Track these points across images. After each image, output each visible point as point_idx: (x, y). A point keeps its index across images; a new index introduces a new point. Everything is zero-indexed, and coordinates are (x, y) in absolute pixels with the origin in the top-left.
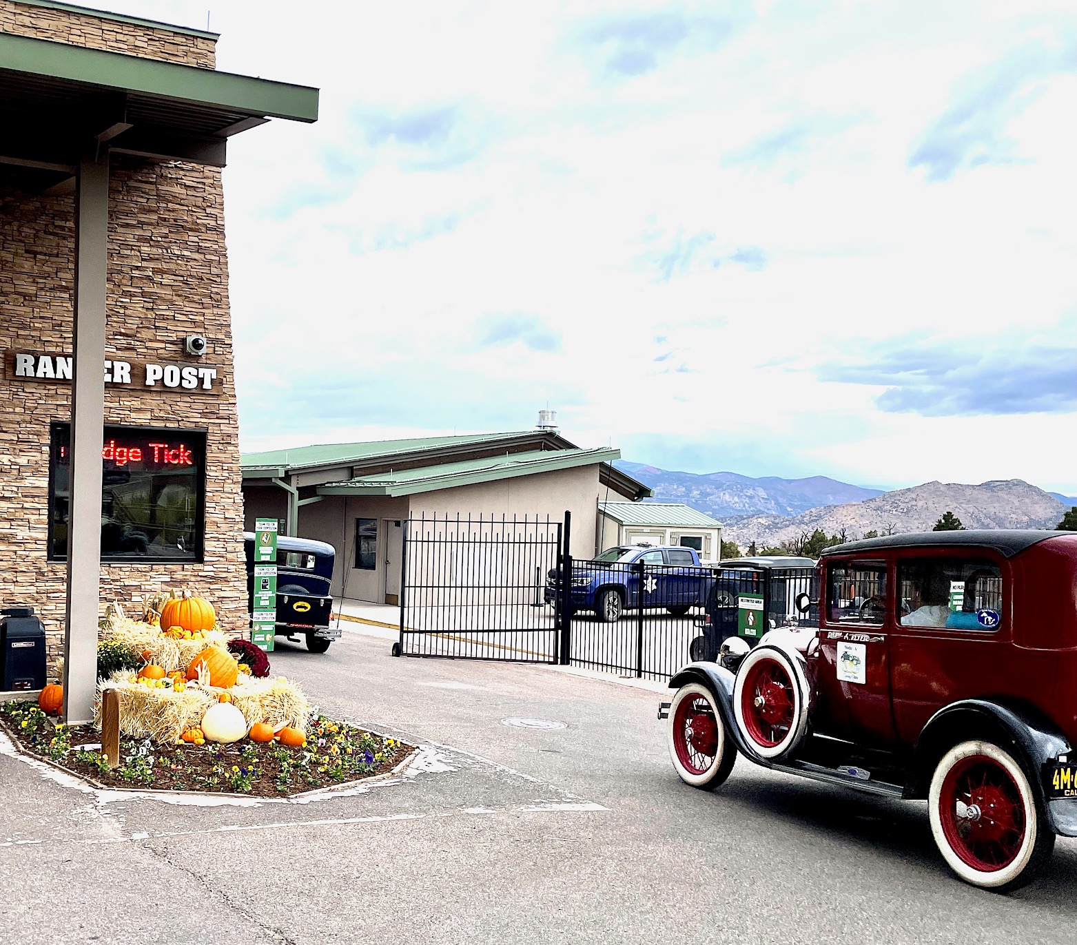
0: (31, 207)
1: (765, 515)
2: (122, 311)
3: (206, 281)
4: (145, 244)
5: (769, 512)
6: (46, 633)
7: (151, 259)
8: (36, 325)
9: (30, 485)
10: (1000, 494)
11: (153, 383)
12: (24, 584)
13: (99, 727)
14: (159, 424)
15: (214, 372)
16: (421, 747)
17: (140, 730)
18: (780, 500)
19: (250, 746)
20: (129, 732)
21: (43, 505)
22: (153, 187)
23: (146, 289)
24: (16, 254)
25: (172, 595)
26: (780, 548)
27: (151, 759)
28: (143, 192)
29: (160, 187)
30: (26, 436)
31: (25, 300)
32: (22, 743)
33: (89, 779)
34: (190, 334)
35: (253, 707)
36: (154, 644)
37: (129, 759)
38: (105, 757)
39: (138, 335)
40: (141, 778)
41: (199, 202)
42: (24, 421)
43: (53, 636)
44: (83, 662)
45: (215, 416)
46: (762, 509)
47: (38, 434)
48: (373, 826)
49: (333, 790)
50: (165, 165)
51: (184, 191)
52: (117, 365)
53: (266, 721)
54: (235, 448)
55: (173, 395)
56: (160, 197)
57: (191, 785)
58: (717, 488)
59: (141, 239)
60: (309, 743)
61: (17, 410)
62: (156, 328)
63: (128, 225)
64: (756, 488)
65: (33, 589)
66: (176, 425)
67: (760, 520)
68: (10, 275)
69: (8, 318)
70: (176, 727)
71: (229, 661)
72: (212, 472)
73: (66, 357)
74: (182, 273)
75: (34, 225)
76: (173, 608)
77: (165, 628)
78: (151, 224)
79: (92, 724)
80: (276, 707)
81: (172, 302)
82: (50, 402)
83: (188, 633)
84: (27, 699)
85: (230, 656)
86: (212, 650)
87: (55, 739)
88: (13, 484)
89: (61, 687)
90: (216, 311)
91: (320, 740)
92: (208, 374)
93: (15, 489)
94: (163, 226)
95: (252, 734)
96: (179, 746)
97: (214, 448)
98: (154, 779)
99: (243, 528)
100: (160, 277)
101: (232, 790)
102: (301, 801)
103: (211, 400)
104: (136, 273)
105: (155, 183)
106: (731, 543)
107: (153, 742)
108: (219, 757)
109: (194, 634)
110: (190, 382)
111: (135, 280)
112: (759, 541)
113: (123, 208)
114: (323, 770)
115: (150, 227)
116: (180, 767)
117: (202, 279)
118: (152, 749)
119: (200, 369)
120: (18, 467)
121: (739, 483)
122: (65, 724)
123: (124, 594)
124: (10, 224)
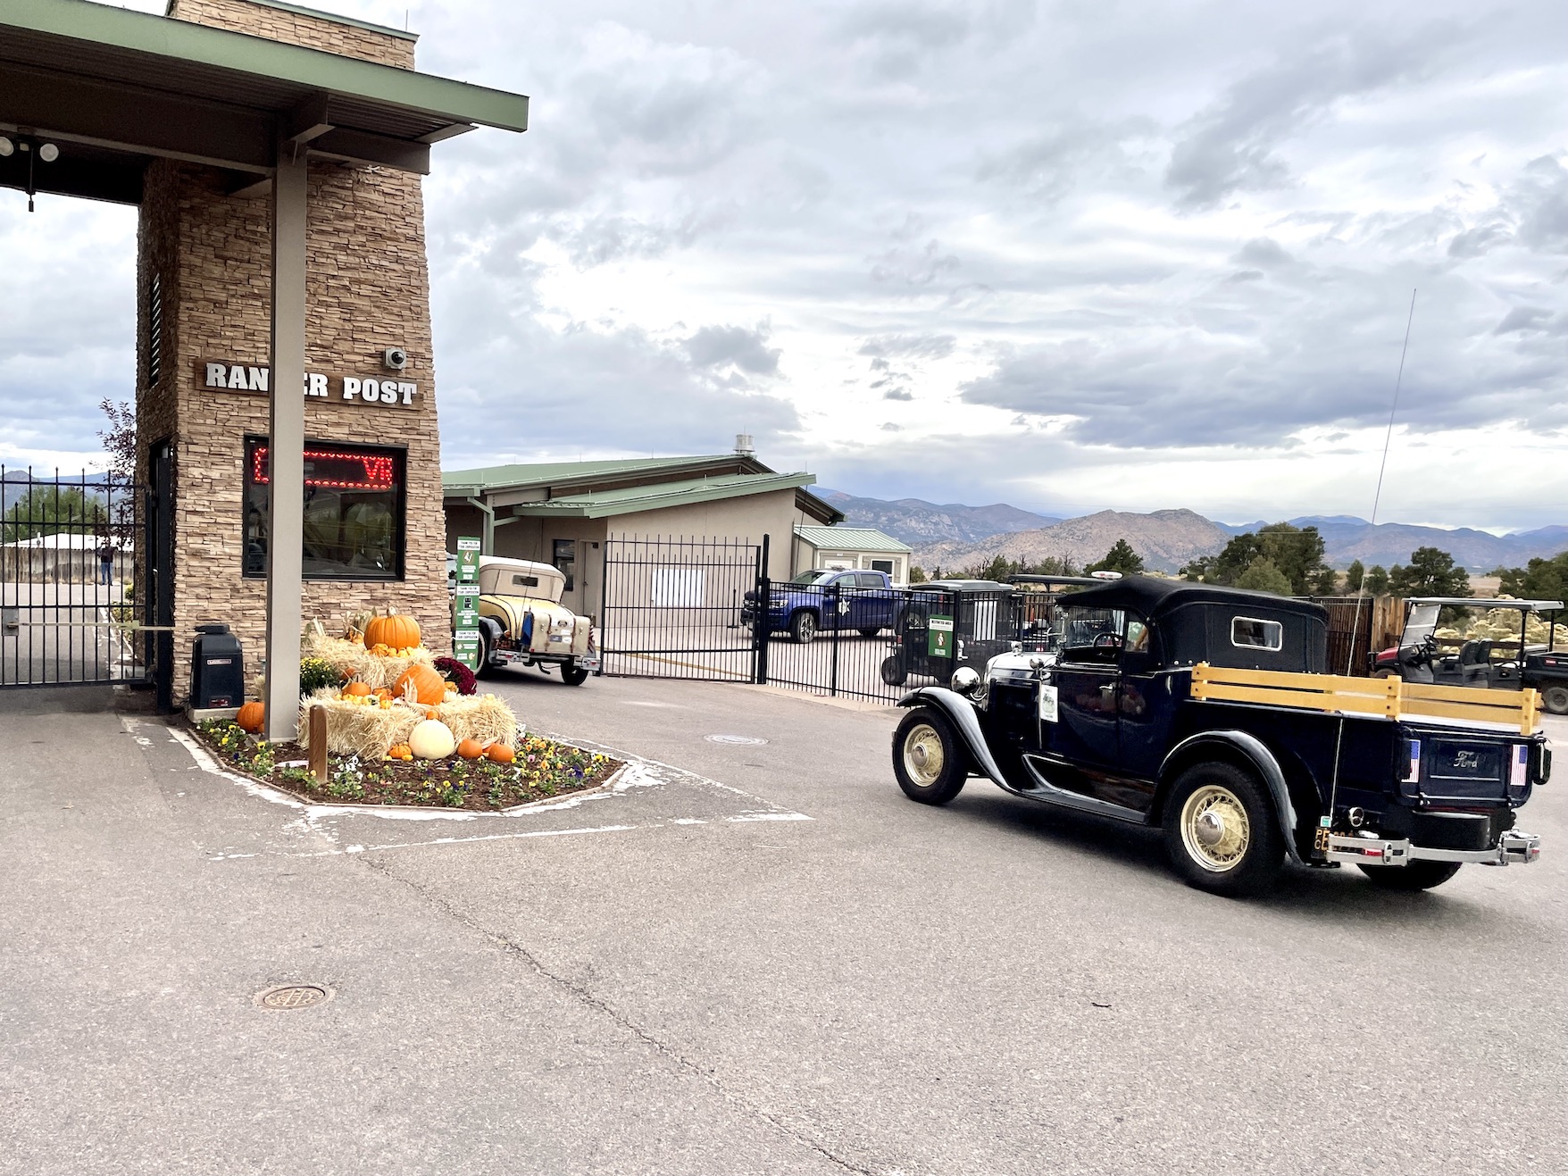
0: (219, 209)
1: (949, 541)
2: (318, 321)
3: (406, 293)
4: (342, 253)
5: (953, 538)
6: (243, 650)
7: (348, 269)
8: (227, 333)
9: (223, 500)
10: (1169, 522)
11: (351, 397)
12: (219, 601)
13: (304, 744)
14: (357, 440)
15: (414, 387)
16: (630, 762)
17: (346, 747)
18: (964, 527)
19: (459, 762)
20: (335, 749)
21: (238, 521)
22: (349, 193)
23: (343, 300)
24: (204, 258)
25: (374, 613)
26: (963, 572)
27: (360, 775)
28: (338, 198)
29: (357, 194)
30: (218, 449)
31: (215, 307)
32: (224, 760)
33: (297, 795)
34: (387, 347)
35: (461, 724)
36: (359, 661)
37: (337, 775)
38: (313, 772)
39: (335, 347)
40: (350, 793)
41: (398, 210)
42: (216, 433)
43: (251, 652)
44: (285, 680)
45: (415, 432)
46: (946, 535)
47: (230, 447)
48: (587, 836)
49: (545, 804)
50: (362, 170)
51: (382, 198)
52: (314, 377)
53: (475, 737)
54: (436, 466)
55: (372, 410)
56: (357, 204)
57: (402, 800)
58: (904, 515)
59: (336, 247)
60: (519, 759)
61: (208, 421)
62: (354, 340)
63: (322, 232)
64: (942, 515)
65: (228, 606)
66: (375, 441)
67: (944, 546)
68: (199, 280)
69: (196, 325)
70: (384, 744)
71: (438, 677)
72: (412, 489)
73: (259, 367)
74: (380, 283)
75: (223, 228)
76: (377, 625)
77: (370, 643)
78: (348, 232)
79: (296, 741)
80: (484, 725)
81: (370, 313)
82: (243, 414)
83: (393, 651)
84: (225, 717)
85: (437, 673)
86: (418, 668)
87: (258, 756)
88: (205, 498)
89: (261, 705)
90: (416, 324)
91: (530, 756)
92: (408, 389)
93: (207, 503)
94: (361, 234)
95: (460, 750)
96: (386, 763)
97: (414, 464)
98: (364, 794)
99: (445, 547)
100: (357, 287)
101: (444, 805)
102: (514, 814)
103: (411, 416)
104: (332, 282)
105: (352, 189)
106: (916, 568)
107: (361, 759)
108: (429, 772)
109: (400, 652)
110: (389, 397)
111: (331, 290)
112: (943, 567)
113: (318, 214)
114: (534, 785)
115: (346, 235)
116: (389, 783)
117: (401, 290)
118: (360, 765)
119: (400, 384)
120: (210, 481)
121: (926, 510)
122: (267, 741)
123: (323, 611)
124: (198, 226)
